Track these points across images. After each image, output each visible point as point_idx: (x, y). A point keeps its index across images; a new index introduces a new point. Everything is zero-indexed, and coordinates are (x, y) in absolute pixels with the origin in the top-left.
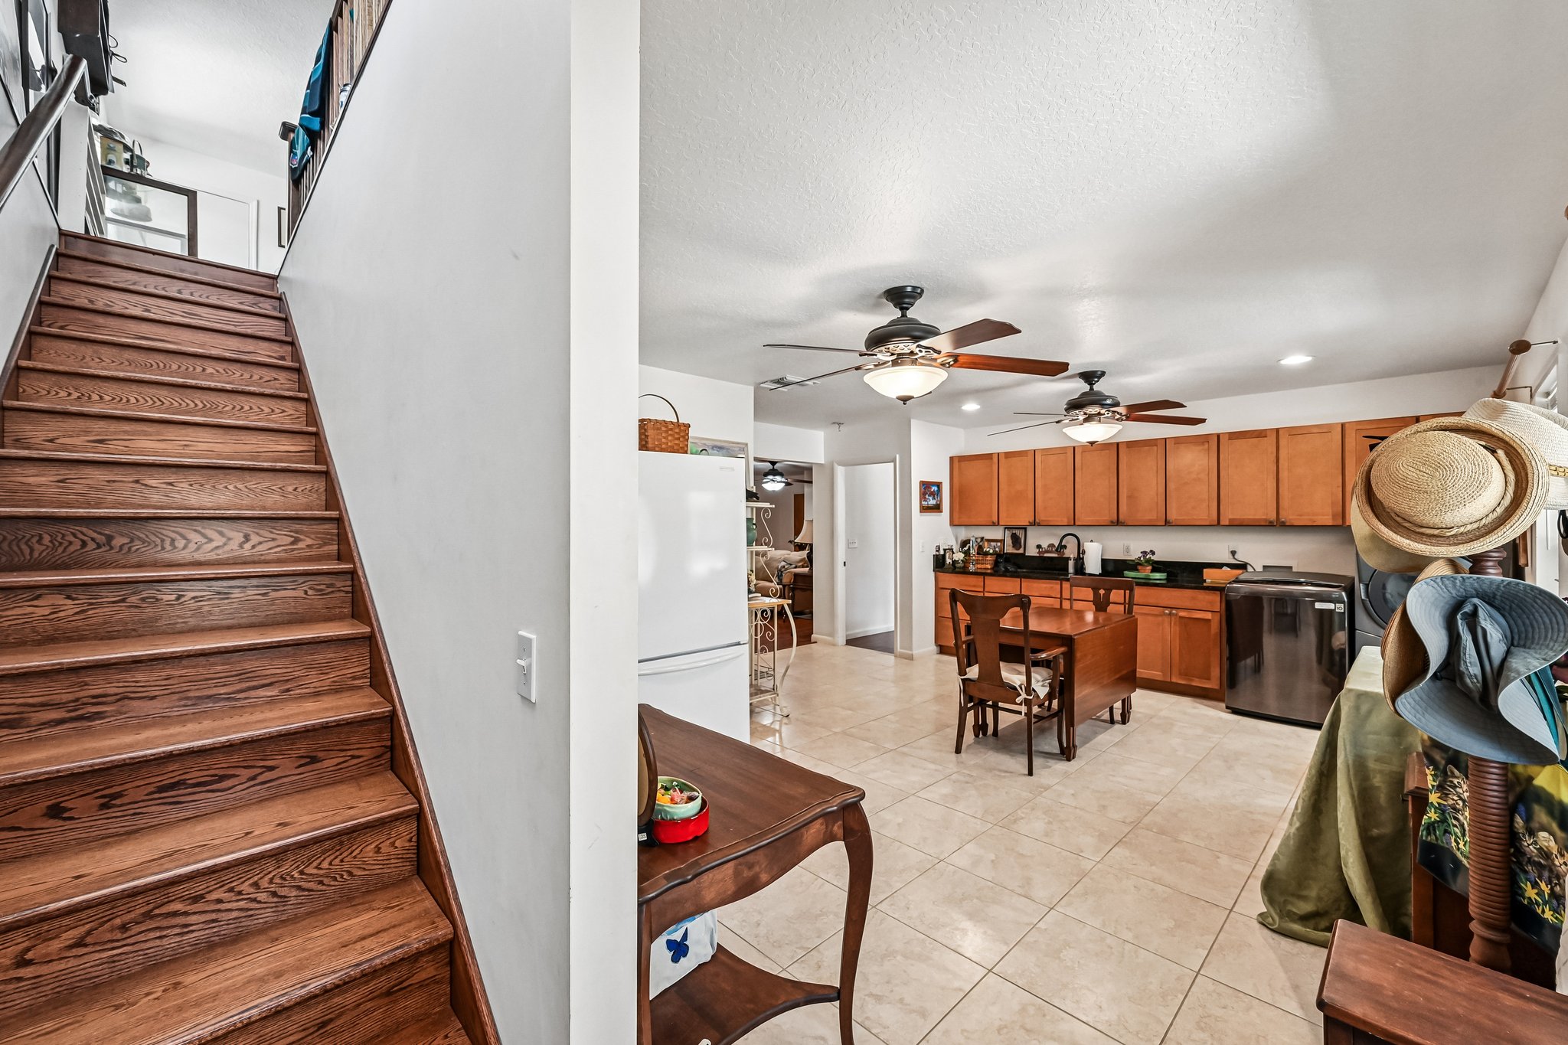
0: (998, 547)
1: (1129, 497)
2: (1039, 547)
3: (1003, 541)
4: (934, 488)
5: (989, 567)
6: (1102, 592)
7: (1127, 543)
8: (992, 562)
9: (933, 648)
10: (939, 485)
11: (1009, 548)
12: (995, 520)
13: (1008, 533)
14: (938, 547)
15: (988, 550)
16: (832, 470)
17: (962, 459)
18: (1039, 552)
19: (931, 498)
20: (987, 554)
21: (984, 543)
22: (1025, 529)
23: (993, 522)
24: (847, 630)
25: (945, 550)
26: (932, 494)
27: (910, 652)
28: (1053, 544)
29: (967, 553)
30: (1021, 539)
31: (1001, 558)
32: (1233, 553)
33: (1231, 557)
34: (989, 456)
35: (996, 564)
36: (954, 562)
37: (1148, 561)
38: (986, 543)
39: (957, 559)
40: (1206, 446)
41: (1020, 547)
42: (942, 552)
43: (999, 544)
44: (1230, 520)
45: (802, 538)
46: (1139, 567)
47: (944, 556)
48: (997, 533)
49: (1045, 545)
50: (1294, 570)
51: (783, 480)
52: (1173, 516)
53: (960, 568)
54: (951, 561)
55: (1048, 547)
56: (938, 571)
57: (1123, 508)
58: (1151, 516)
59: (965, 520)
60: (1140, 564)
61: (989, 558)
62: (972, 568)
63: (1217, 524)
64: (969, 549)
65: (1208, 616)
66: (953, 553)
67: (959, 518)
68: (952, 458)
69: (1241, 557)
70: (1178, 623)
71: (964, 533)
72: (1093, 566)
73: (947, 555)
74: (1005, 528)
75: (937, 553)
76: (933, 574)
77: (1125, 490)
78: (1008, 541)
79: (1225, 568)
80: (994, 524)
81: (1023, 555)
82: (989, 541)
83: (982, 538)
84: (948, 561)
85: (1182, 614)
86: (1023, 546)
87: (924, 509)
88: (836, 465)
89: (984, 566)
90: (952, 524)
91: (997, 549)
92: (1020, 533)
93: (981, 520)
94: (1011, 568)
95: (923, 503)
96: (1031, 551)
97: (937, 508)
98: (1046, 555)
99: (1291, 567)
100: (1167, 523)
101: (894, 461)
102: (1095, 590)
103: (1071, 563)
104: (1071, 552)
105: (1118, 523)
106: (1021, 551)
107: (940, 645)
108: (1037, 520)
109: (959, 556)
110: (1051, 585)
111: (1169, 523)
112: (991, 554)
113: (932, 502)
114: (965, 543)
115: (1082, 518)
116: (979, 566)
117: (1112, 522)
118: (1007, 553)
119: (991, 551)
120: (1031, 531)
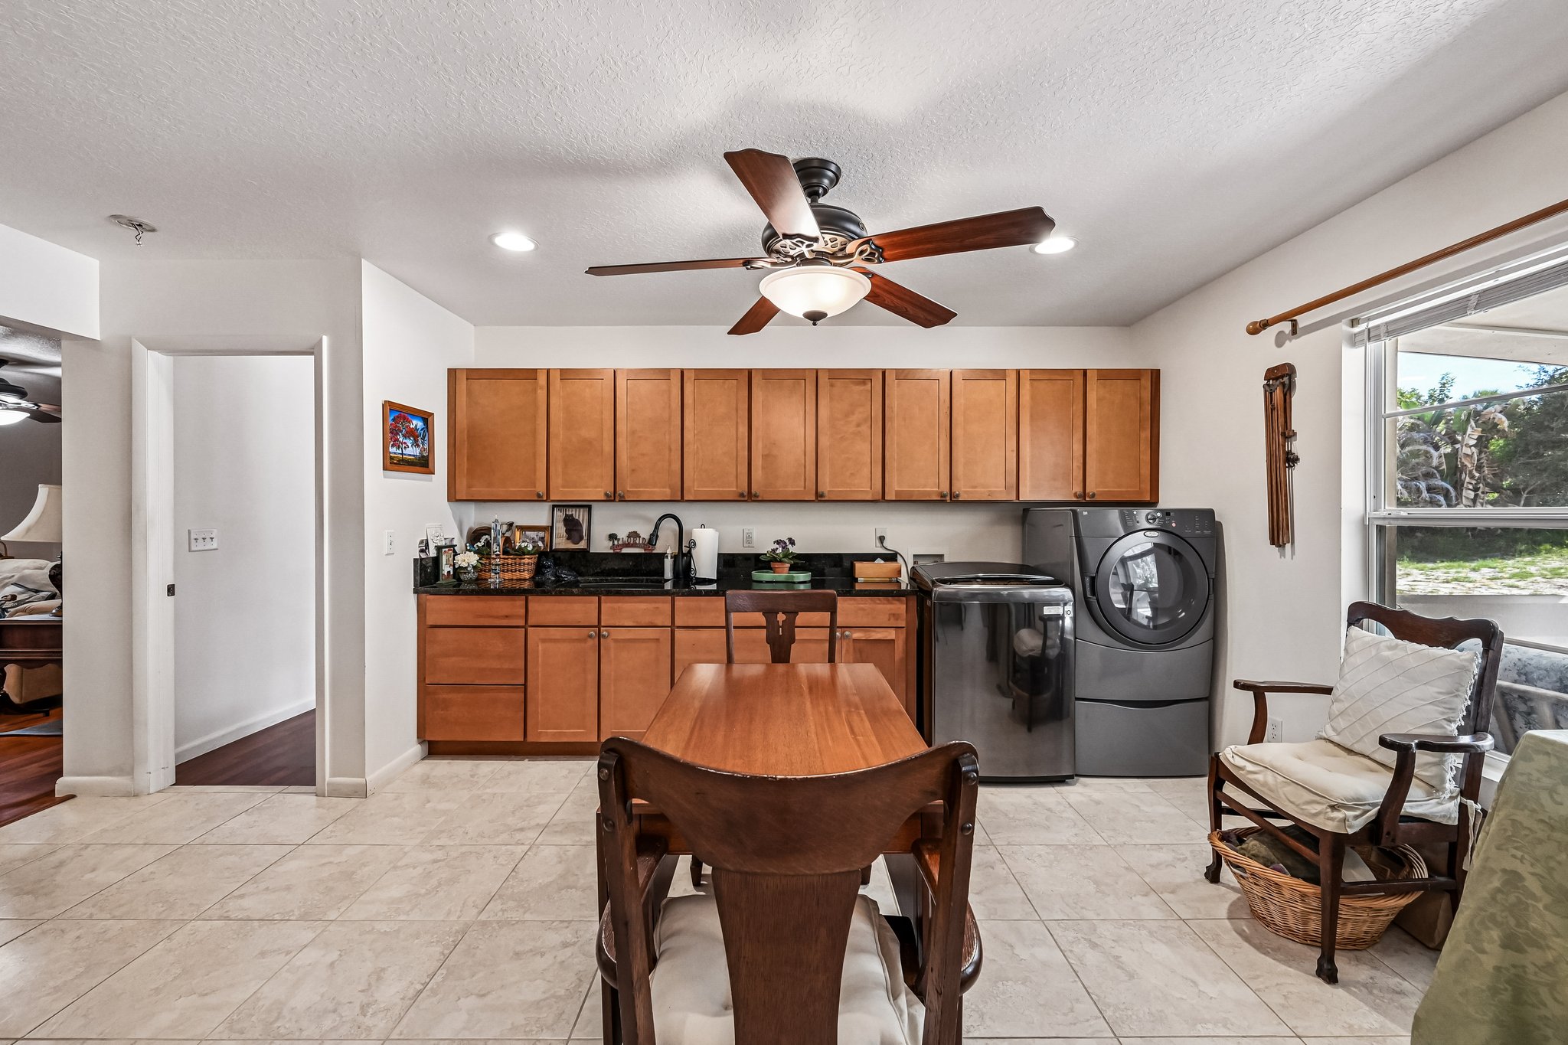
0: (542, 539)
1: (765, 457)
2: (613, 537)
3: (550, 529)
4: (417, 423)
5: (526, 575)
6: (781, 617)
7: (747, 528)
8: (533, 567)
9: (416, 749)
10: (426, 418)
11: (561, 542)
12: (542, 490)
13: (559, 515)
14: (425, 546)
15: (523, 545)
16: (128, 356)
17: (473, 374)
18: (613, 547)
19: (409, 442)
20: (522, 552)
21: (514, 534)
22: (589, 507)
23: (539, 495)
24: (177, 744)
25: (439, 549)
26: (412, 434)
27: (360, 780)
28: (635, 532)
29: (484, 553)
30: (581, 525)
31: (547, 557)
32: (882, 539)
33: (879, 544)
34: (531, 374)
35: (539, 569)
36: (458, 571)
37: (787, 554)
38: (518, 534)
39: (464, 565)
40: (868, 386)
41: (581, 538)
42: (433, 553)
43: (542, 534)
44: (897, 492)
45: (29, 530)
46: (773, 565)
47: (437, 561)
48: (538, 515)
49: (622, 535)
50: (946, 560)
51: (24, 404)
52: (826, 487)
53: (470, 581)
54: (451, 569)
55: (629, 537)
56: (426, 592)
57: (757, 474)
58: (794, 488)
59: (480, 490)
60: (775, 560)
61: (526, 561)
62: (494, 580)
63: (881, 500)
64: (488, 544)
65: (891, 634)
66: (456, 554)
67: (469, 487)
68: (452, 373)
69: (891, 545)
70: (851, 650)
71: (475, 516)
72: (705, 566)
73: (444, 558)
74: (554, 506)
75: (423, 556)
76: (412, 599)
77: (760, 445)
78: (560, 529)
79: (879, 561)
80: (539, 499)
81: (585, 552)
82: (523, 529)
83: (511, 525)
84: (446, 569)
85: (857, 635)
86: (585, 538)
87: (393, 464)
88: (139, 348)
89: (517, 575)
90: (453, 497)
91: (540, 544)
92: (580, 515)
93: (513, 490)
94: (567, 576)
95: (392, 450)
96: (600, 545)
97: (423, 464)
98: (625, 550)
99: (941, 556)
100: (819, 498)
101: (314, 351)
102: (770, 614)
103: (668, 563)
104: (667, 545)
105: (749, 497)
106: (582, 545)
107: (430, 742)
108: (619, 492)
109: (469, 559)
110: (657, 605)
111: (822, 496)
112: (529, 553)
113: (412, 451)
114: (475, 536)
115: (693, 488)
116: (507, 576)
117: (742, 495)
118: (557, 551)
119: (530, 548)
120: (598, 512)
